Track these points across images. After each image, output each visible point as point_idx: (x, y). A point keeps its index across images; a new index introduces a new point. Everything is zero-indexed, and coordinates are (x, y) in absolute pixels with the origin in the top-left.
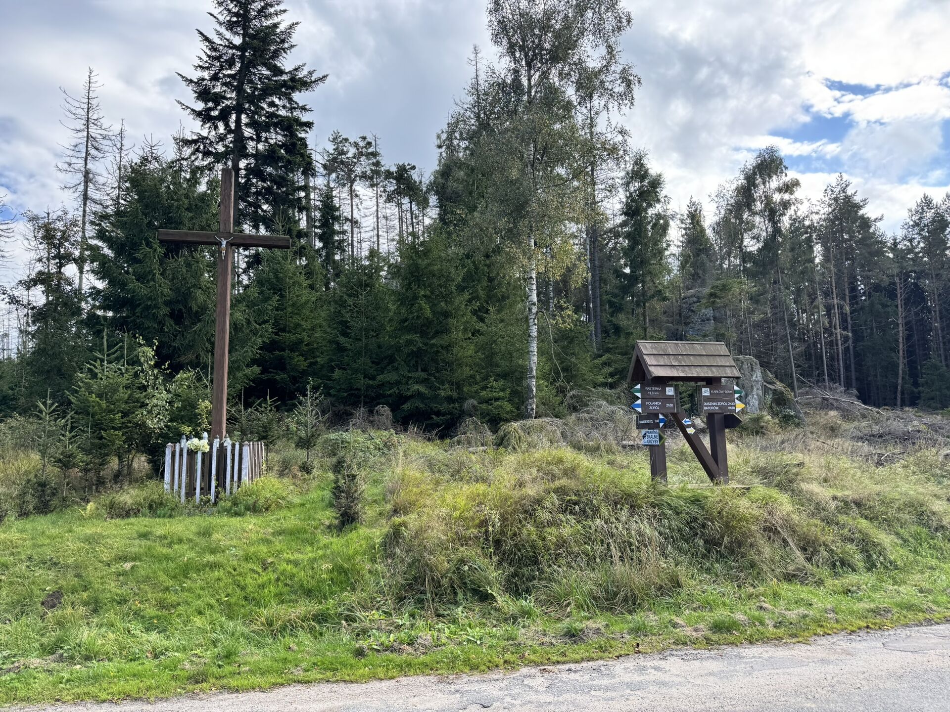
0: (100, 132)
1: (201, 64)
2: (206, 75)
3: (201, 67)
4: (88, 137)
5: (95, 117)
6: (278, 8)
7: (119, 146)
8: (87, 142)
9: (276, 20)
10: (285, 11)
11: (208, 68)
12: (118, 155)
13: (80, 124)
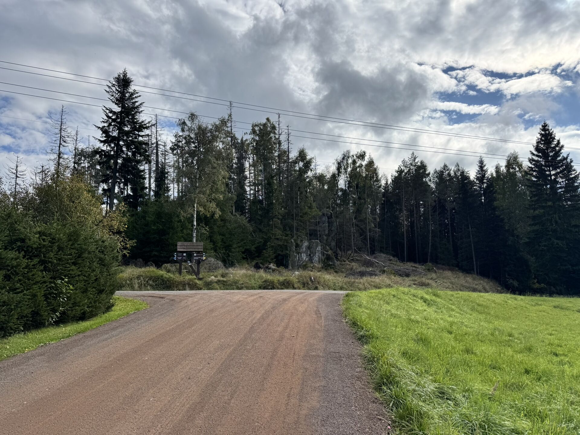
0: (66, 134)
1: (103, 120)
2: (106, 125)
3: (104, 122)
4: (61, 137)
5: (64, 127)
6: (136, 95)
7: (75, 139)
8: (60, 139)
9: (136, 100)
10: (140, 96)
11: (106, 122)
12: (75, 143)
13: (57, 131)
